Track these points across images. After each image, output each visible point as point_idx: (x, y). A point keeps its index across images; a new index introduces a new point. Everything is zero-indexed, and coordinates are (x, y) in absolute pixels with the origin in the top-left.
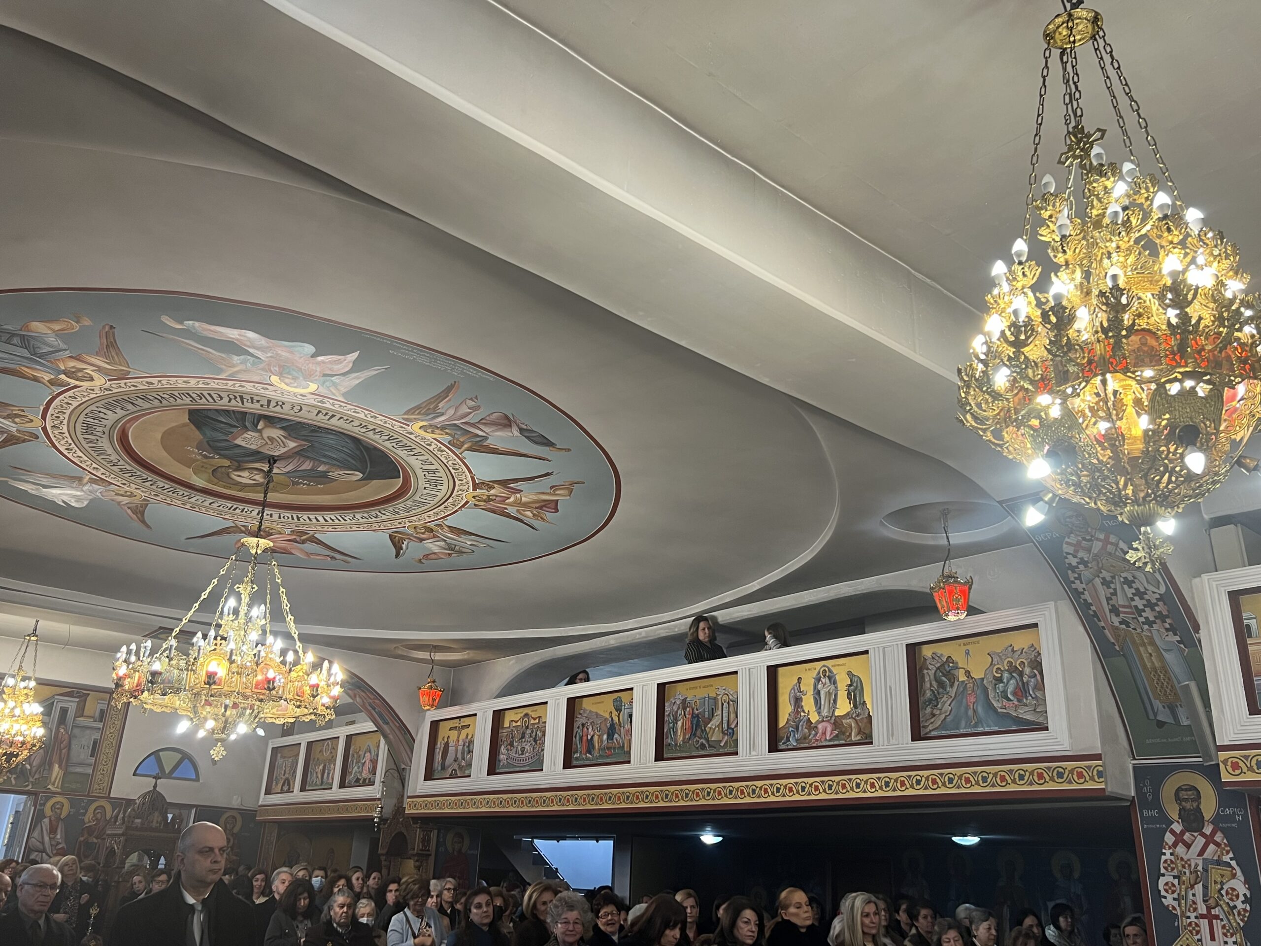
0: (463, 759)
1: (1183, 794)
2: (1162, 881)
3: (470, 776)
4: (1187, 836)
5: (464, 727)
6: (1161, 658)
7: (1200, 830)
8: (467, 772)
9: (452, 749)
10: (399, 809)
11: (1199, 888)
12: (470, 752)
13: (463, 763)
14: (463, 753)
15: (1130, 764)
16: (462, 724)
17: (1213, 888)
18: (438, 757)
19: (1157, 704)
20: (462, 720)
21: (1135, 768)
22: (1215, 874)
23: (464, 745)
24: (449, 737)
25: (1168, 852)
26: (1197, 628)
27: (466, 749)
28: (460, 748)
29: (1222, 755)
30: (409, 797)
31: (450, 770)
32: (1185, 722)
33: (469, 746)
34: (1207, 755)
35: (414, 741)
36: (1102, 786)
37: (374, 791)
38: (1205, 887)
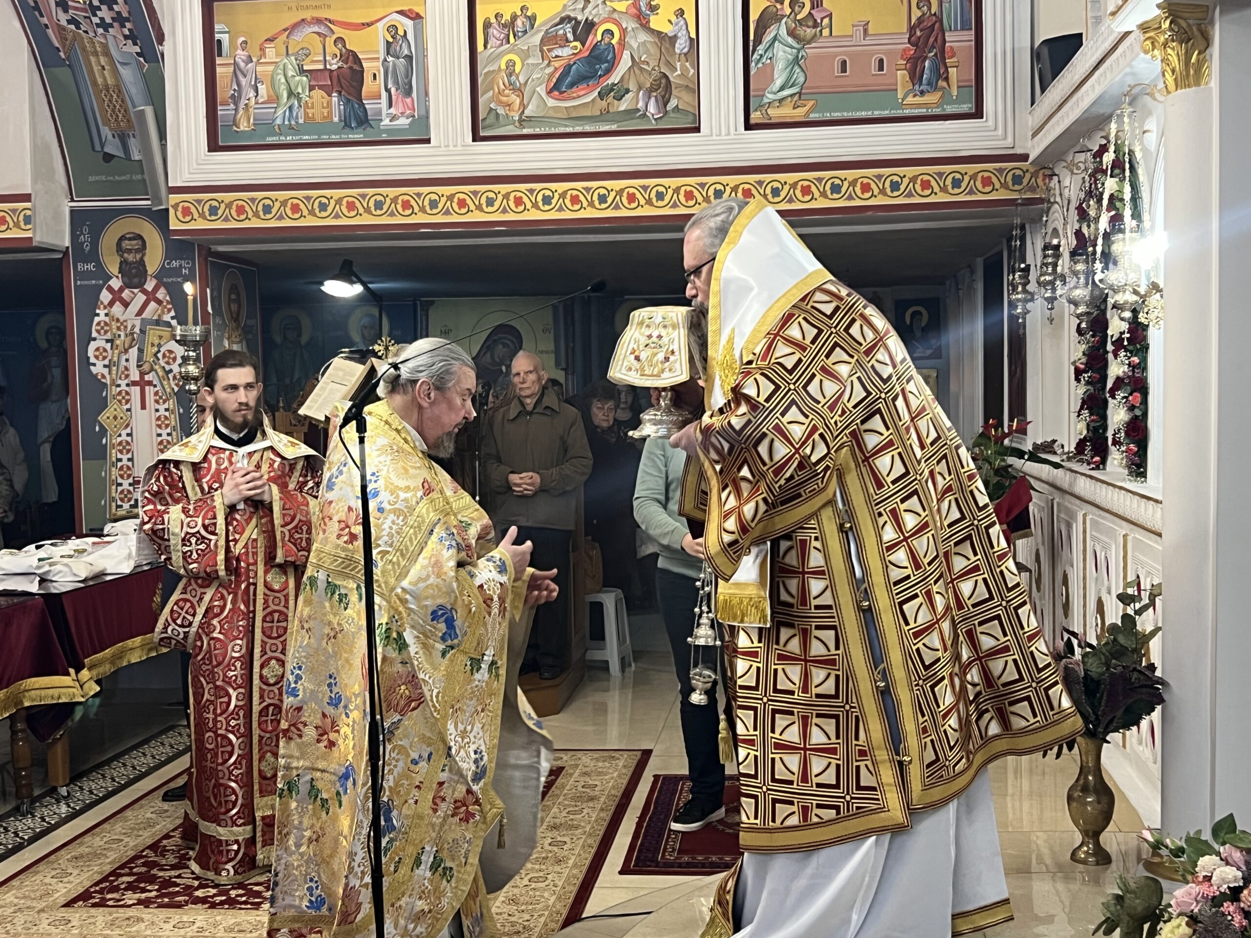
1: (126, 244)
2: (93, 346)
4: (126, 294)
6: (115, 72)
7: (140, 285)
11: (134, 352)
15: (66, 206)
17: (150, 351)
19: (106, 132)
21: (73, 212)
22: (153, 335)
25: (102, 312)
26: (161, 39)
29: (174, 198)
32: (136, 156)
34: (157, 199)
36: (29, 235)
38: (141, 351)
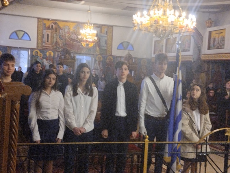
0: (221, 43)
3: (224, 48)
5: (220, 33)
8: (223, 47)
9: (216, 40)
10: (199, 58)
12: (224, 40)
13: (221, 44)
14: (221, 41)
16: (220, 32)
18: (212, 42)
20: (220, 31)
23: (221, 39)
24: (215, 36)
27: (222, 40)
28: (220, 40)
30: (202, 55)
31: (216, 47)
33: (223, 39)
35: (203, 37)
37: (191, 53)
